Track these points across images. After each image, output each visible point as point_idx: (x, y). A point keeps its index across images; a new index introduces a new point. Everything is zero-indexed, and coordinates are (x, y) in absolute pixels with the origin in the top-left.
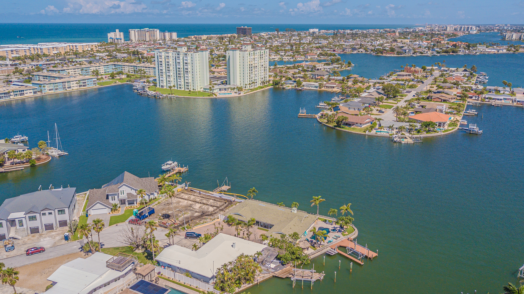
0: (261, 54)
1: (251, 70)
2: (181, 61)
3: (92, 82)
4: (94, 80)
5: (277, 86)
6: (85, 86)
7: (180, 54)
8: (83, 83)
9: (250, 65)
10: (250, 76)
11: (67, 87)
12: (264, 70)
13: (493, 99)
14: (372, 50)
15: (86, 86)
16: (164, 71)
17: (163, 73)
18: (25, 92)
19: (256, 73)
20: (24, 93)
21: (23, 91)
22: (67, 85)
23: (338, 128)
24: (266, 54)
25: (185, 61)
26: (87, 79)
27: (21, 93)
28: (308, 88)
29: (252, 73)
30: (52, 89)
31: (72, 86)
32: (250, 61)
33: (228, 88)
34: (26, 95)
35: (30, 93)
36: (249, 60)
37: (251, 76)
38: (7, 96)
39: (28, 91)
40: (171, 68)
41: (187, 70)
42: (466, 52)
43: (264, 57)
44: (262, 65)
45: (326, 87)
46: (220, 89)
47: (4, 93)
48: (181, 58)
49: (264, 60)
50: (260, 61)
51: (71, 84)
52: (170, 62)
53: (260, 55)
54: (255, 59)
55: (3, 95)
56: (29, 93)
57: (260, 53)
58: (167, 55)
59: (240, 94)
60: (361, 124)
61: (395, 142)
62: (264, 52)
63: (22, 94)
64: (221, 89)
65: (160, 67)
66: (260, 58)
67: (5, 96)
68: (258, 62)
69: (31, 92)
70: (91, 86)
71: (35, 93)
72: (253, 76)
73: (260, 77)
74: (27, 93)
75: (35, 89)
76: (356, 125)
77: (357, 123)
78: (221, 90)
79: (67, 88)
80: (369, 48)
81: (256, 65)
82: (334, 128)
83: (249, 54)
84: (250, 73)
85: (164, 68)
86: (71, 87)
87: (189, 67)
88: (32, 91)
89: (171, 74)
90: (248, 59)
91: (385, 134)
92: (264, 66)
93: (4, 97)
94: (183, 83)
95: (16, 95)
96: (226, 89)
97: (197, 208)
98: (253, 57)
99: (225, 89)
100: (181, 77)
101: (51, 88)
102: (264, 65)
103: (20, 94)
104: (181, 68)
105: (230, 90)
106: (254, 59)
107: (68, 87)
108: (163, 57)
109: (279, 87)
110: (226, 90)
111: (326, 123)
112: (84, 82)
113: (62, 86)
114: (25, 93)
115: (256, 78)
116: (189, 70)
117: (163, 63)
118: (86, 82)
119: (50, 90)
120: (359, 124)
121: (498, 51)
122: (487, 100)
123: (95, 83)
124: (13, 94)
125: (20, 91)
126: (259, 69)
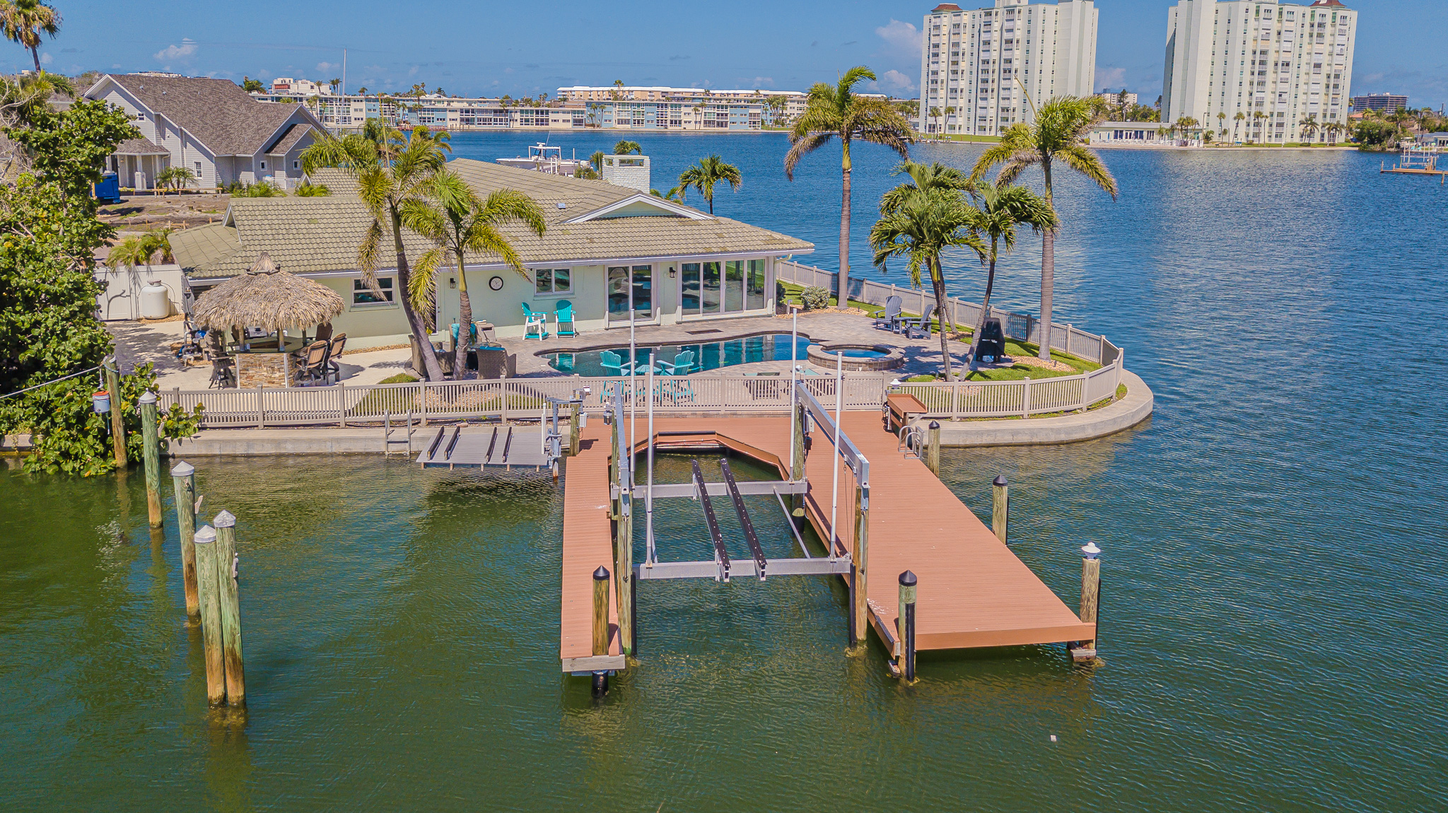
0: (1318, 20)
1: (1261, 74)
2: (996, 35)
3: (747, 119)
4: (751, 111)
5: (1376, 147)
6: (722, 126)
7: (994, 12)
8: (718, 115)
9: (1255, 52)
10: (1251, 94)
11: (669, 118)
12: (1328, 86)
15: (726, 126)
16: (942, 76)
17: (939, 82)
18: (551, 116)
19: (1282, 87)
20: (547, 120)
21: (547, 112)
22: (669, 114)
24: (1338, 27)
25: (1007, 36)
26: (732, 106)
27: (540, 117)
29: (1261, 83)
30: (627, 122)
31: (684, 118)
32: (1255, 40)
34: (552, 126)
35: (564, 121)
36: (1255, 31)
37: (1256, 95)
38: (501, 120)
39: (561, 116)
40: (963, 65)
41: (1008, 66)
43: (1333, 35)
44: (1318, 66)
46: (1116, 132)
47: (495, 111)
48: (996, 26)
49: (1330, 49)
50: (1308, 46)
51: (682, 114)
52: (963, 46)
53: (1312, 25)
54: (1283, 33)
55: (492, 116)
56: (561, 121)
57: (1312, 16)
58: (956, 20)
62: (1333, 18)
63: (542, 120)
64: (1121, 132)
65: (933, 63)
66: (1311, 35)
67: (495, 120)
68: (1296, 49)
69: (569, 121)
70: (739, 125)
71: (578, 122)
72: (1267, 98)
73: (1300, 107)
74: (555, 121)
75: (578, 112)
78: (1121, 137)
79: (668, 124)
81: (1284, 57)
83: (1259, 9)
84: (1251, 83)
85: (943, 66)
86: (680, 123)
87: (1018, 54)
88: (569, 117)
89: (963, 84)
90: (1250, 30)
92: (1325, 69)
93: (492, 122)
94: (992, 113)
95: (527, 120)
96: (1142, 132)
98: (1274, 25)
100: (990, 91)
101: (624, 116)
102: (1326, 67)
103: (537, 120)
104: (991, 62)
106: (1280, 32)
107: (671, 122)
108: (945, 30)
109: (1384, 150)
110: (1142, 138)
112: (722, 115)
113: (654, 115)
114: (550, 121)
115: (1279, 108)
116: (1016, 64)
117: (944, 49)
118: (726, 115)
119: (620, 122)
123: (754, 123)
124: (517, 116)
125: (537, 112)
126: (1303, 78)
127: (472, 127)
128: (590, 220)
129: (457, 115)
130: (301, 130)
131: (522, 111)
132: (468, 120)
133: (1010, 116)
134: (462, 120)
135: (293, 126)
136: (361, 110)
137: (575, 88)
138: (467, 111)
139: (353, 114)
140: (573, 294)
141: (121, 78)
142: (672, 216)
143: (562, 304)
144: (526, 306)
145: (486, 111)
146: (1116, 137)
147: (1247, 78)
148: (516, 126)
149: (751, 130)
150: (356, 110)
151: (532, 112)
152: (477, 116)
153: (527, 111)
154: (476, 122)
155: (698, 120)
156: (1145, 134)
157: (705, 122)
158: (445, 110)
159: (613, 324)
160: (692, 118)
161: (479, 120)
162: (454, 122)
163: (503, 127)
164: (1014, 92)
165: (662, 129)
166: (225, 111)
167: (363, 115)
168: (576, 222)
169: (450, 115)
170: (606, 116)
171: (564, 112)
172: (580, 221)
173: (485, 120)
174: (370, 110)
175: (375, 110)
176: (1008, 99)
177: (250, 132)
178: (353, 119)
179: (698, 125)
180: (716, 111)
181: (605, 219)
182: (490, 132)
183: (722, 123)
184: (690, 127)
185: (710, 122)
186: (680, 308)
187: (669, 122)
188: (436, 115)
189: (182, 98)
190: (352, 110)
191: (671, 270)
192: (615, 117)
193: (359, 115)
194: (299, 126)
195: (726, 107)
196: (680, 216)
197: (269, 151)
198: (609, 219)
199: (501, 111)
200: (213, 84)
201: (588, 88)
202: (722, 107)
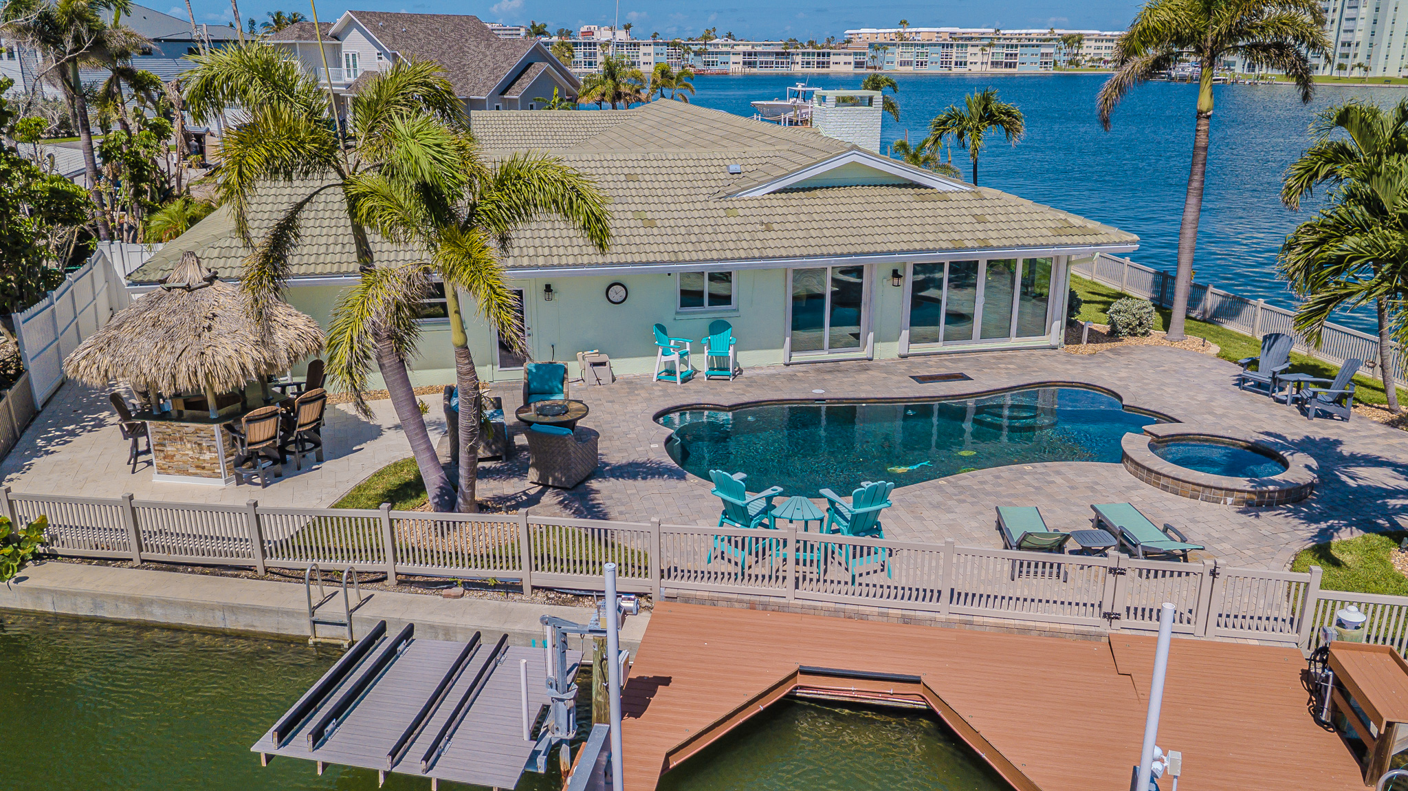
3: (1038, 59)
4: (1043, 50)
6: (1010, 67)
8: (1007, 55)
11: (954, 60)
15: (1015, 67)
18: (833, 59)
20: (828, 63)
21: (829, 54)
22: (954, 55)
26: (1022, 46)
27: (821, 59)
30: (908, 63)
31: (969, 59)
34: (833, 69)
35: (845, 63)
38: (782, 63)
39: (842, 59)
47: (777, 54)
51: (968, 55)
55: (773, 59)
56: (842, 63)
63: (823, 63)
67: (777, 63)
69: (850, 63)
70: (1029, 65)
71: (859, 65)
74: (836, 63)
75: (860, 54)
79: (953, 65)
86: (965, 64)
88: (851, 59)
93: (774, 65)
95: (808, 63)
101: (907, 57)
103: (818, 63)
107: (956, 64)
112: (1011, 55)
113: (938, 56)
114: (831, 63)
118: (1016, 55)
119: (902, 64)
123: (1046, 63)
124: (799, 59)
125: (819, 55)
127: (754, 70)
128: (774, 193)
129: (740, 59)
130: (539, 68)
131: (803, 54)
132: (750, 63)
133: (1352, 51)
134: (744, 63)
135: (530, 64)
136: (650, 54)
137: (862, 30)
138: (750, 54)
139: (642, 59)
140: (736, 310)
141: (360, 15)
142: (906, 186)
143: (718, 327)
144: (661, 328)
145: (768, 54)
148: (797, 69)
149: (1042, 71)
150: (645, 54)
151: (813, 54)
152: (759, 59)
153: (808, 54)
154: (758, 65)
155: (985, 61)
157: (992, 63)
158: (728, 53)
159: (797, 357)
160: (979, 59)
161: (761, 63)
162: (736, 66)
163: (784, 71)
164: (1360, 22)
165: (945, 71)
166: (466, 49)
167: (651, 59)
168: (751, 195)
169: (733, 58)
170: (888, 57)
171: (846, 54)
172: (758, 194)
173: (766, 63)
174: (657, 54)
175: (662, 54)
176: (1352, 31)
177: (486, 72)
178: (641, 63)
179: (984, 66)
180: (1005, 51)
181: (798, 190)
182: (771, 75)
183: (1011, 63)
184: (976, 69)
185: (997, 63)
186: (905, 334)
187: (953, 63)
188: (720, 58)
189: (421, 36)
190: (641, 54)
191: (895, 274)
192: (897, 58)
193: (647, 59)
194: (536, 64)
195: (1016, 46)
196: (919, 186)
197: (503, 93)
198: (804, 190)
199: (783, 54)
200: (456, 21)
201: (875, 31)
202: (1012, 46)
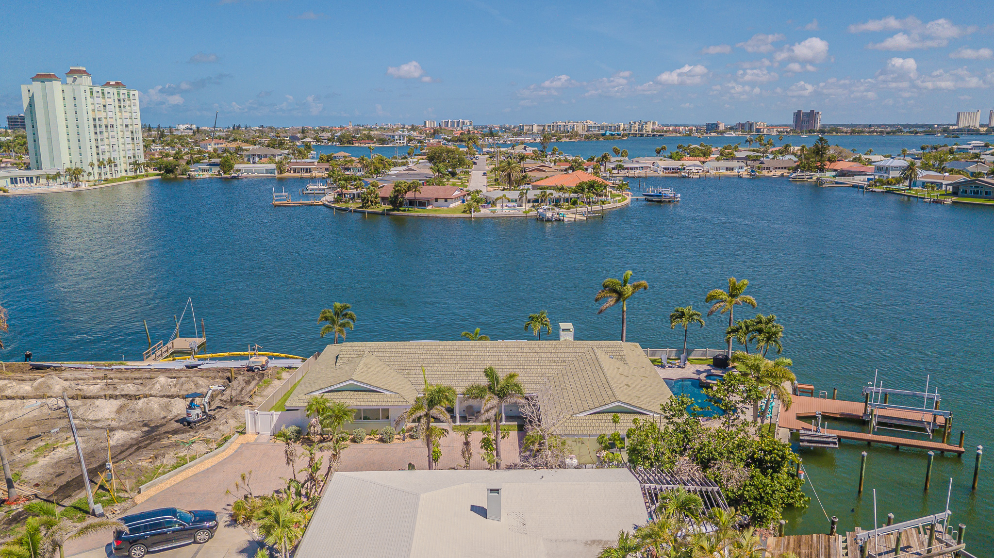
0: (122, 97)
1: (101, 133)
5: (171, 175)
9: (94, 119)
10: (97, 147)
12: (133, 138)
13: (627, 168)
14: (329, 140)
19: (113, 141)
23: (396, 212)
24: (132, 101)
28: (250, 174)
29: (102, 139)
32: (93, 111)
33: (38, 177)
36: (92, 107)
37: (101, 147)
42: (490, 140)
43: (130, 106)
44: (127, 126)
45: (292, 172)
46: (12, 179)
49: (130, 114)
50: (120, 114)
53: (119, 100)
54: (107, 106)
57: (118, 94)
59: (77, 186)
60: (446, 200)
61: (549, 220)
62: (128, 95)
64: (16, 179)
68: (113, 115)
72: (106, 148)
73: (122, 153)
76: (435, 203)
77: (436, 200)
78: (16, 183)
80: (323, 137)
81: (111, 122)
82: (388, 214)
83: (91, 92)
90: (89, 105)
91: (513, 212)
96: (32, 178)
97: (107, 416)
98: (101, 101)
99: (27, 178)
102: (130, 127)
105: (43, 181)
106: (104, 106)
109: (176, 177)
110: (32, 182)
111: (362, 207)
120: (441, 202)
121: (535, 140)
122: (616, 171)
126: (120, 134)
146: (12, 183)
147: (93, 136)
156: (34, 179)
